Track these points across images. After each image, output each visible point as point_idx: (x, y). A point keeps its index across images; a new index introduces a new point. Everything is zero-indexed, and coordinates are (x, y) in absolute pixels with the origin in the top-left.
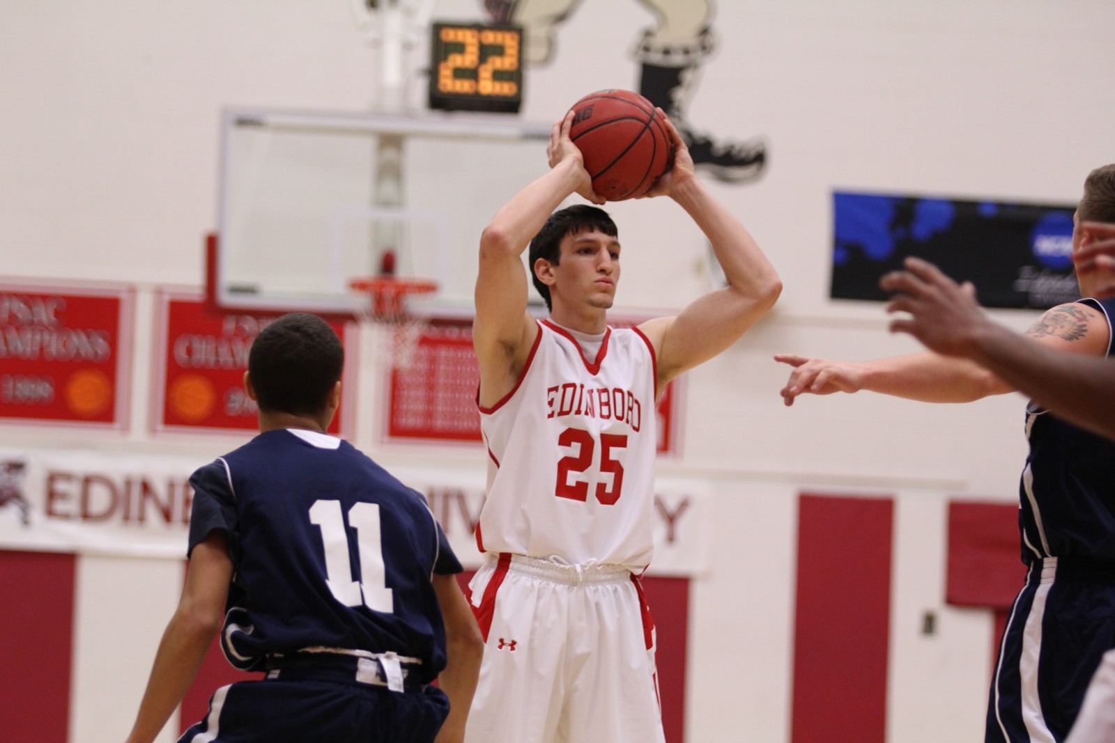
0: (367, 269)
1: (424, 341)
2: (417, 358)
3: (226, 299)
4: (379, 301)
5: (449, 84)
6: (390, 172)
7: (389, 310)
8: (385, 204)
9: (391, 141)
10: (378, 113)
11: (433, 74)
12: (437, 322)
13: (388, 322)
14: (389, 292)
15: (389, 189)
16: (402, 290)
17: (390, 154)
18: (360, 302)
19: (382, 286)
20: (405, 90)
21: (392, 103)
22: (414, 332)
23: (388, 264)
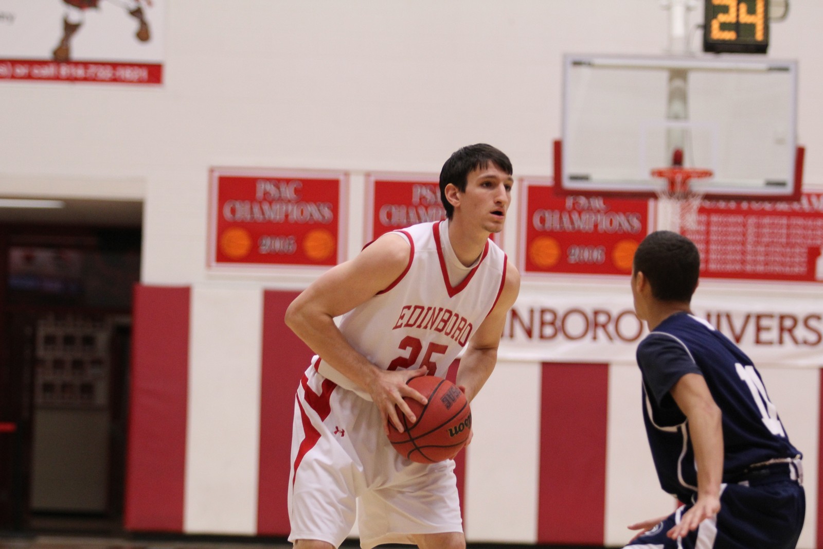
0: (664, 162)
1: (702, 210)
2: (699, 223)
3: (568, 184)
4: (672, 184)
5: (717, 34)
6: (678, 95)
7: (678, 189)
8: (676, 117)
9: (679, 74)
10: (670, 56)
11: (706, 28)
12: (708, 197)
13: (678, 198)
14: (679, 178)
15: (677, 107)
16: (688, 176)
17: (678, 83)
18: (659, 185)
19: (675, 173)
20: (688, 40)
21: (679, 48)
22: (696, 203)
23: (678, 158)
